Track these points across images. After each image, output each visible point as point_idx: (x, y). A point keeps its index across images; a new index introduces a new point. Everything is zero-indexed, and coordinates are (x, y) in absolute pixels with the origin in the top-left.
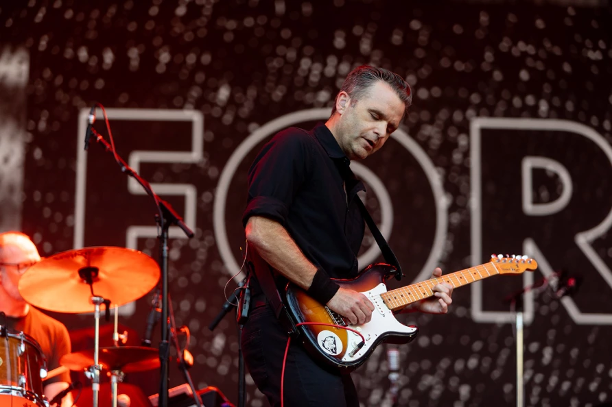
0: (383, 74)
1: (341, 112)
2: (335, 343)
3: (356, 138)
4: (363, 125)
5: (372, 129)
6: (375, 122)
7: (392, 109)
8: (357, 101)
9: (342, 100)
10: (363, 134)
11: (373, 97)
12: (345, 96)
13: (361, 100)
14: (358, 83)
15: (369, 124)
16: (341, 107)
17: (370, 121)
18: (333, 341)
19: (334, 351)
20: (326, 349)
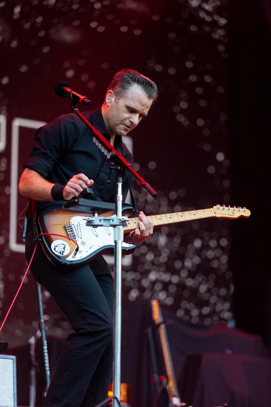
0: (137, 81)
1: (109, 104)
2: (64, 248)
3: (117, 125)
4: (122, 117)
5: (129, 118)
6: (131, 114)
7: (142, 105)
8: (119, 99)
9: (110, 96)
10: (122, 122)
11: (129, 97)
12: (112, 93)
13: (122, 98)
14: (121, 85)
15: (127, 115)
16: (109, 102)
17: (128, 113)
18: (64, 247)
19: (62, 253)
20: (56, 251)
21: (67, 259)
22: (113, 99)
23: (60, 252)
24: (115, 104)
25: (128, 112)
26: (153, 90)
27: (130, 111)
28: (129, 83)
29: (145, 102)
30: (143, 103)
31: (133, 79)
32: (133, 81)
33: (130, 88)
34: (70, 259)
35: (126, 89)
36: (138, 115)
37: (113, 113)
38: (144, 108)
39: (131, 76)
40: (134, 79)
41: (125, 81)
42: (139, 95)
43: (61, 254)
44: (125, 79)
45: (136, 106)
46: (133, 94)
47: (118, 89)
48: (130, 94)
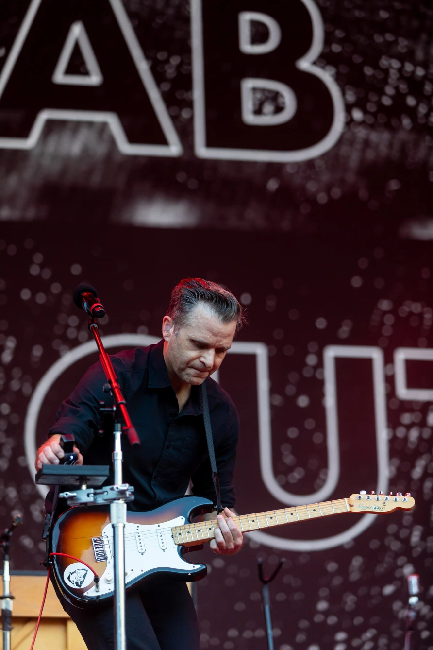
1: (167, 339)
2: (84, 576)
3: (183, 370)
4: (187, 356)
5: (199, 357)
6: (200, 351)
7: (215, 335)
8: (179, 329)
9: (167, 325)
10: (189, 364)
11: (193, 325)
12: (169, 321)
13: (183, 327)
14: (179, 307)
15: (193, 354)
16: (167, 334)
17: (195, 350)
18: (84, 574)
19: (79, 584)
20: (70, 581)
21: (85, 594)
22: (172, 330)
23: (77, 583)
24: (174, 337)
25: (195, 348)
26: (229, 309)
27: (198, 345)
28: (190, 302)
29: (220, 329)
30: (215, 332)
31: (194, 294)
32: (195, 298)
33: (191, 310)
34: (91, 593)
35: (187, 312)
36: (212, 352)
37: (175, 352)
38: (219, 338)
39: (191, 290)
40: (196, 295)
41: (184, 300)
42: (207, 319)
43: (77, 585)
44: (183, 297)
45: (204, 338)
46: (197, 319)
47: (177, 313)
48: (193, 320)
